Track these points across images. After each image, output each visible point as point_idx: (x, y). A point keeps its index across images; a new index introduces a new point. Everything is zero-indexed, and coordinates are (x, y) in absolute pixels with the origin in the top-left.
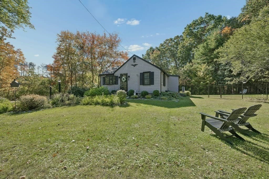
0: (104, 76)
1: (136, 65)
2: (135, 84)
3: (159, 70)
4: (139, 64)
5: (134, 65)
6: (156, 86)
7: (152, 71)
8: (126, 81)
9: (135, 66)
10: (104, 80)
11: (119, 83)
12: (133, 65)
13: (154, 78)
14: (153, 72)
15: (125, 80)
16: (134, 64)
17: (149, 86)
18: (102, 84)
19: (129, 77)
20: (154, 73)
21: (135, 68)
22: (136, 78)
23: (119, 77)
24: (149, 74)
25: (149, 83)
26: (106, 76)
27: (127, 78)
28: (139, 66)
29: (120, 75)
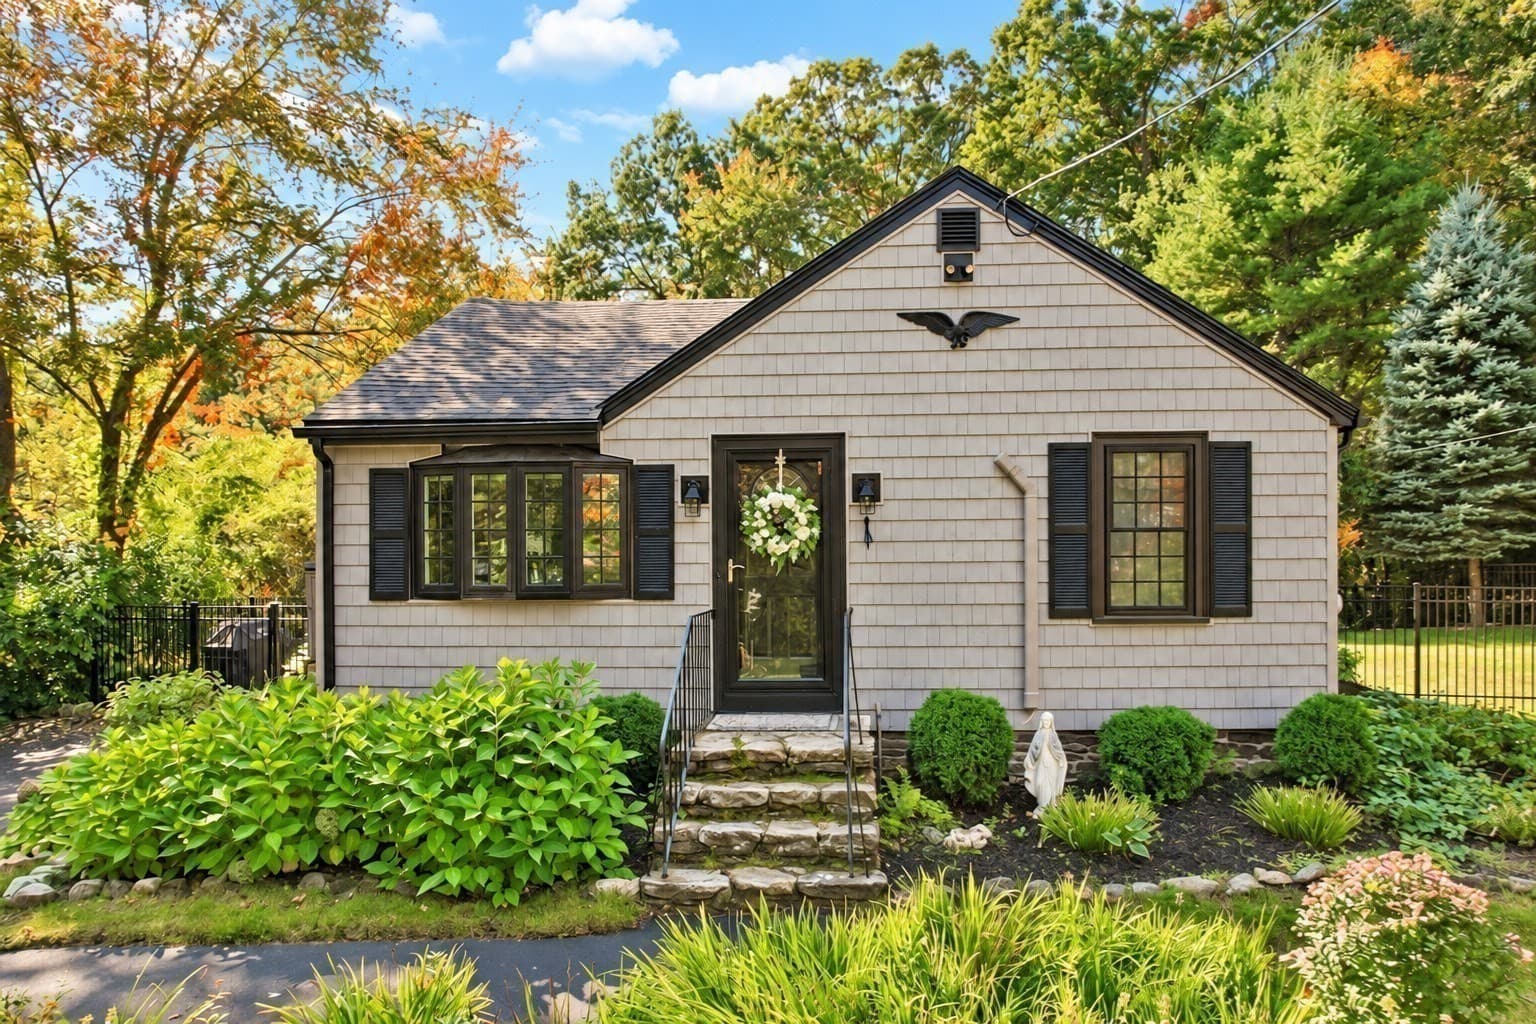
0: (398, 458)
1: (982, 321)
2: (965, 594)
3: (1314, 420)
4: (1026, 318)
5: (956, 317)
6: (1282, 634)
7: (1222, 429)
8: (829, 553)
9: (972, 344)
10: (396, 521)
11: (681, 575)
12: (935, 322)
13: (1258, 528)
14: (1246, 447)
15: (803, 533)
16: (955, 303)
17: (1178, 634)
18: (364, 575)
19: (869, 488)
20: (1258, 464)
21: (958, 360)
22: (977, 510)
23: (696, 489)
24: (1173, 465)
25: (1174, 594)
26: (434, 450)
27: (830, 517)
28: (1036, 339)
29: (706, 451)
